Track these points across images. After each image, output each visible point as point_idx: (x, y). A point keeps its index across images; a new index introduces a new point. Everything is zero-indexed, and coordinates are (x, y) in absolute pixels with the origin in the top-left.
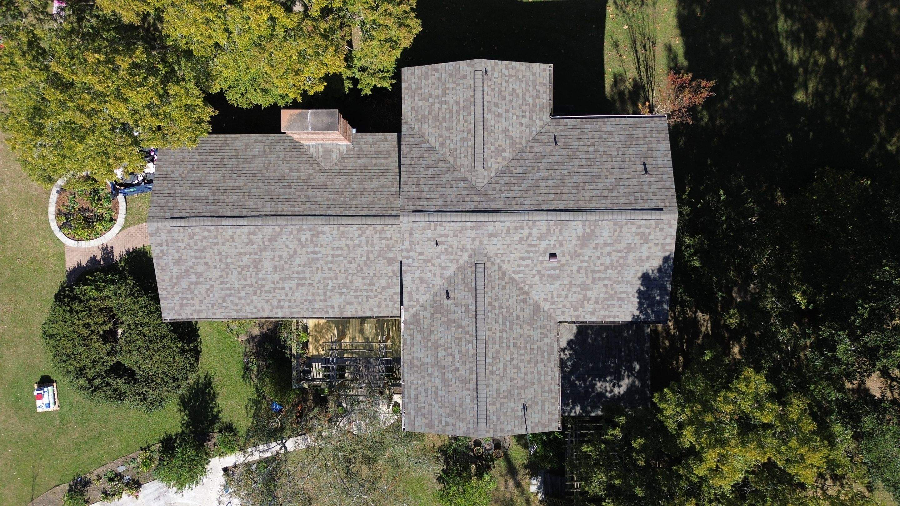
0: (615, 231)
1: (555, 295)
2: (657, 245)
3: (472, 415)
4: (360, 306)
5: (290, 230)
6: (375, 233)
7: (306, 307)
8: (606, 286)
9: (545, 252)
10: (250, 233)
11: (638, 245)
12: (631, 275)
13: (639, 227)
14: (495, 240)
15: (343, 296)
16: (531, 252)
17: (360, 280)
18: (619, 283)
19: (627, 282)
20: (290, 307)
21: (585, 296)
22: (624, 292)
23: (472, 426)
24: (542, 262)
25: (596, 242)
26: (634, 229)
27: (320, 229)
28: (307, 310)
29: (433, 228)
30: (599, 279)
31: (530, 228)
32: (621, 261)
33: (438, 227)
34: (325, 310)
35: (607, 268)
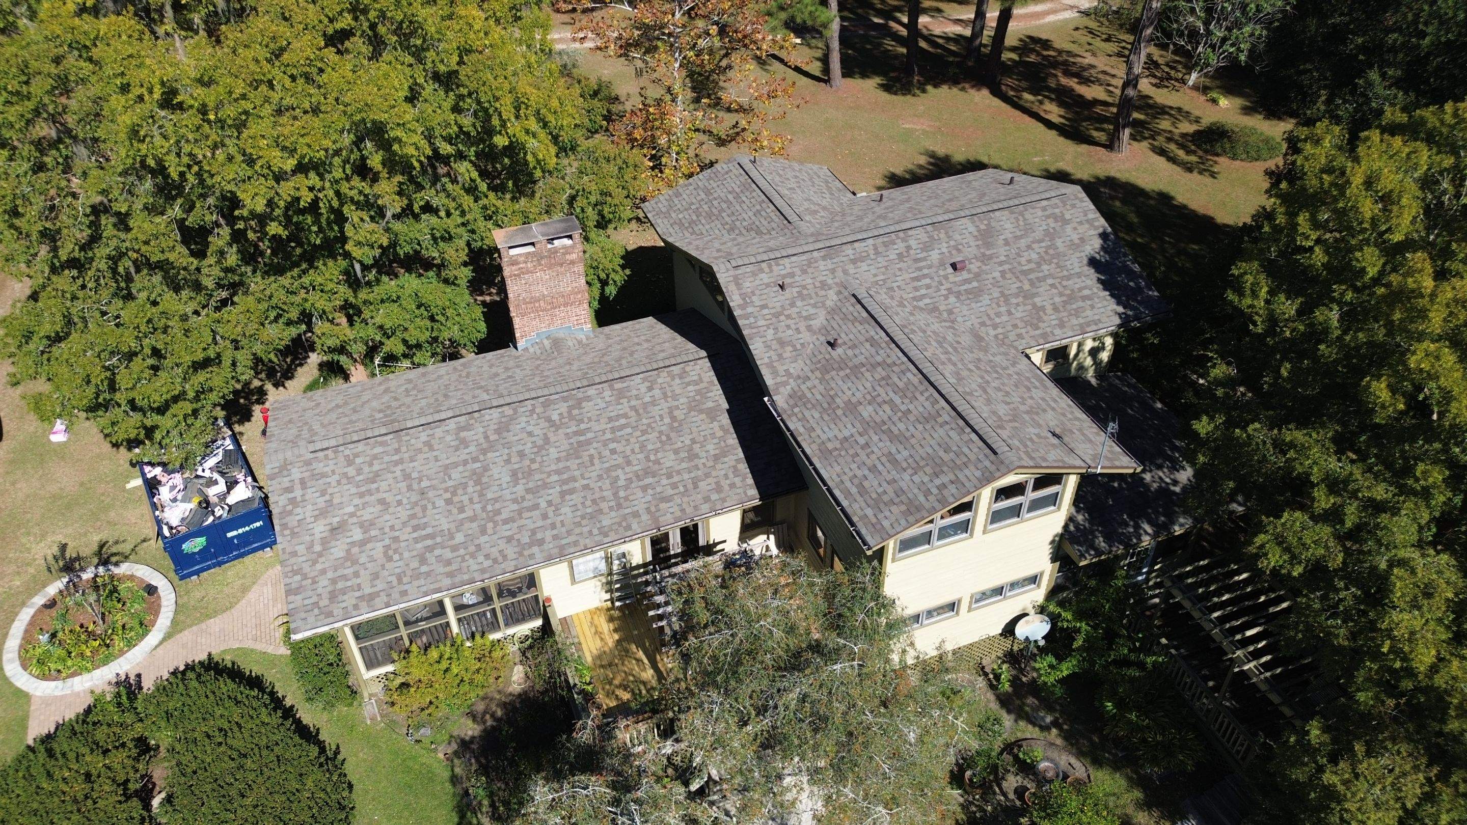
0: (1017, 220)
1: (993, 316)
2: (1081, 223)
3: (976, 450)
4: (685, 499)
5: (530, 408)
6: (673, 379)
7: (586, 529)
8: (1052, 286)
9: (942, 264)
10: (461, 429)
11: (1058, 229)
12: (1076, 265)
13: (1044, 209)
14: (864, 266)
15: (650, 492)
16: (924, 267)
17: (673, 457)
18: (1068, 278)
19: (1079, 275)
20: (555, 537)
21: (1034, 305)
22: (1085, 288)
23: (987, 463)
24: (946, 277)
25: (1003, 237)
26: (1040, 213)
27: (580, 395)
28: (590, 532)
29: (767, 270)
30: (1040, 280)
31: (904, 240)
32: (1051, 252)
33: (775, 268)
34: (624, 524)
35: (1039, 264)
